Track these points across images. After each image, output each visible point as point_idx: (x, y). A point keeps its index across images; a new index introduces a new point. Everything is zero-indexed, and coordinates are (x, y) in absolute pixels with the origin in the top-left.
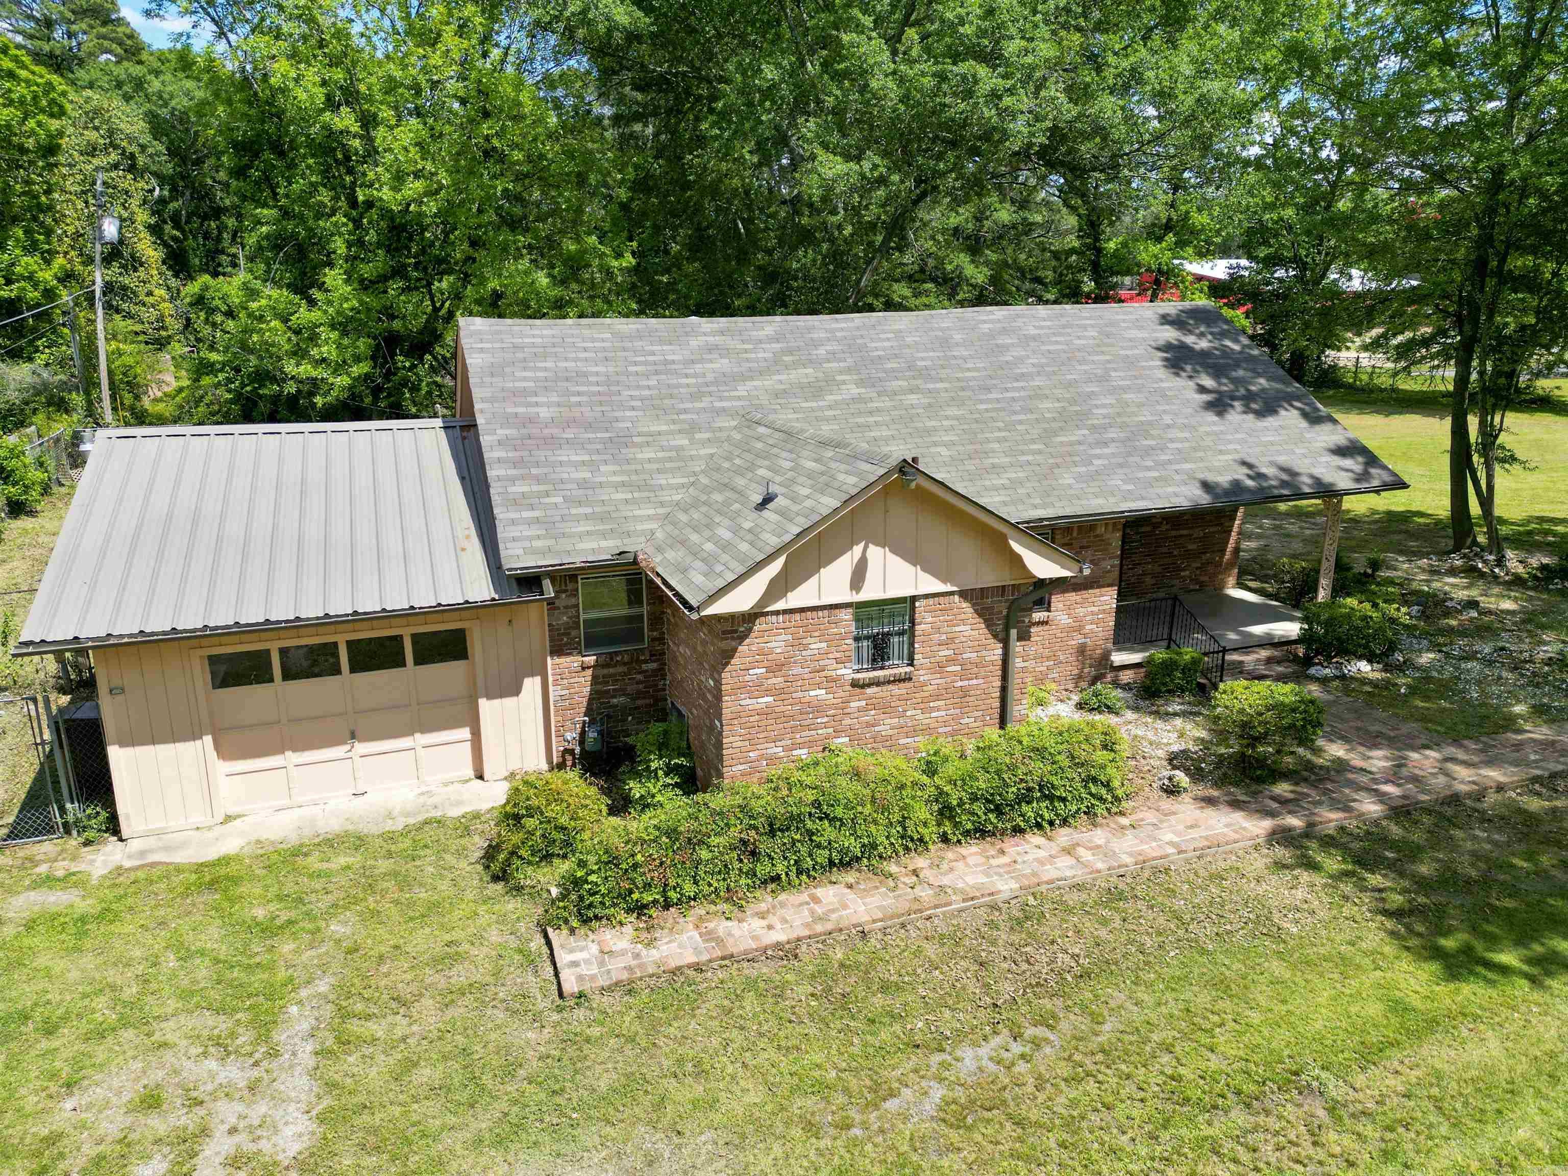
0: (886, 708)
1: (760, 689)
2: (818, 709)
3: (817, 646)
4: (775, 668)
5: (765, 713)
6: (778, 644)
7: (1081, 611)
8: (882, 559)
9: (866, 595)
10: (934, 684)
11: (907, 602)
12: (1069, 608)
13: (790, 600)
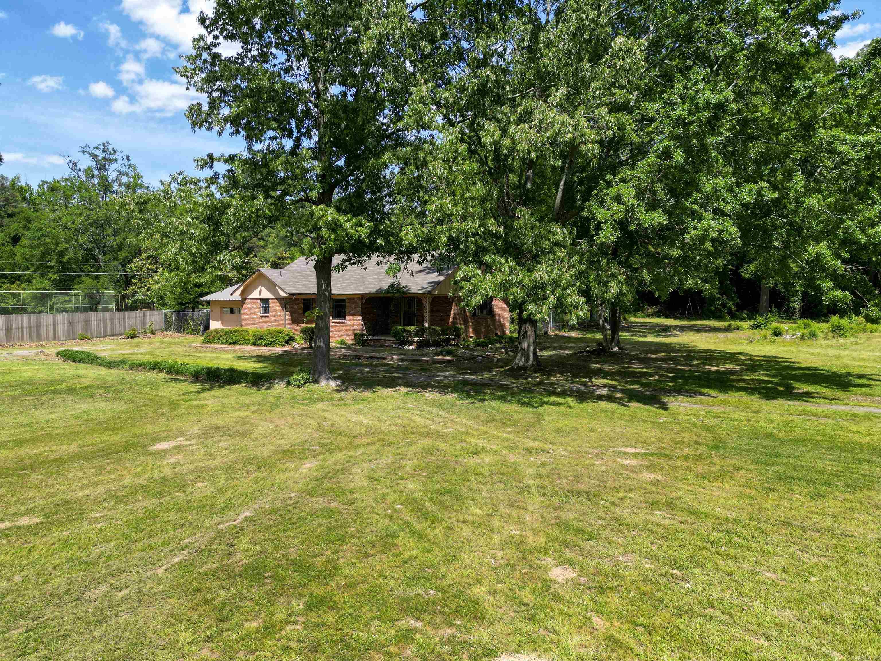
0: (265, 323)
1: (247, 314)
2: (255, 320)
3: (255, 307)
4: (249, 310)
5: (248, 319)
6: (249, 305)
7: (353, 321)
8: (264, 290)
9: (262, 297)
10: (273, 319)
11: (268, 300)
12: (350, 320)
13: (250, 297)
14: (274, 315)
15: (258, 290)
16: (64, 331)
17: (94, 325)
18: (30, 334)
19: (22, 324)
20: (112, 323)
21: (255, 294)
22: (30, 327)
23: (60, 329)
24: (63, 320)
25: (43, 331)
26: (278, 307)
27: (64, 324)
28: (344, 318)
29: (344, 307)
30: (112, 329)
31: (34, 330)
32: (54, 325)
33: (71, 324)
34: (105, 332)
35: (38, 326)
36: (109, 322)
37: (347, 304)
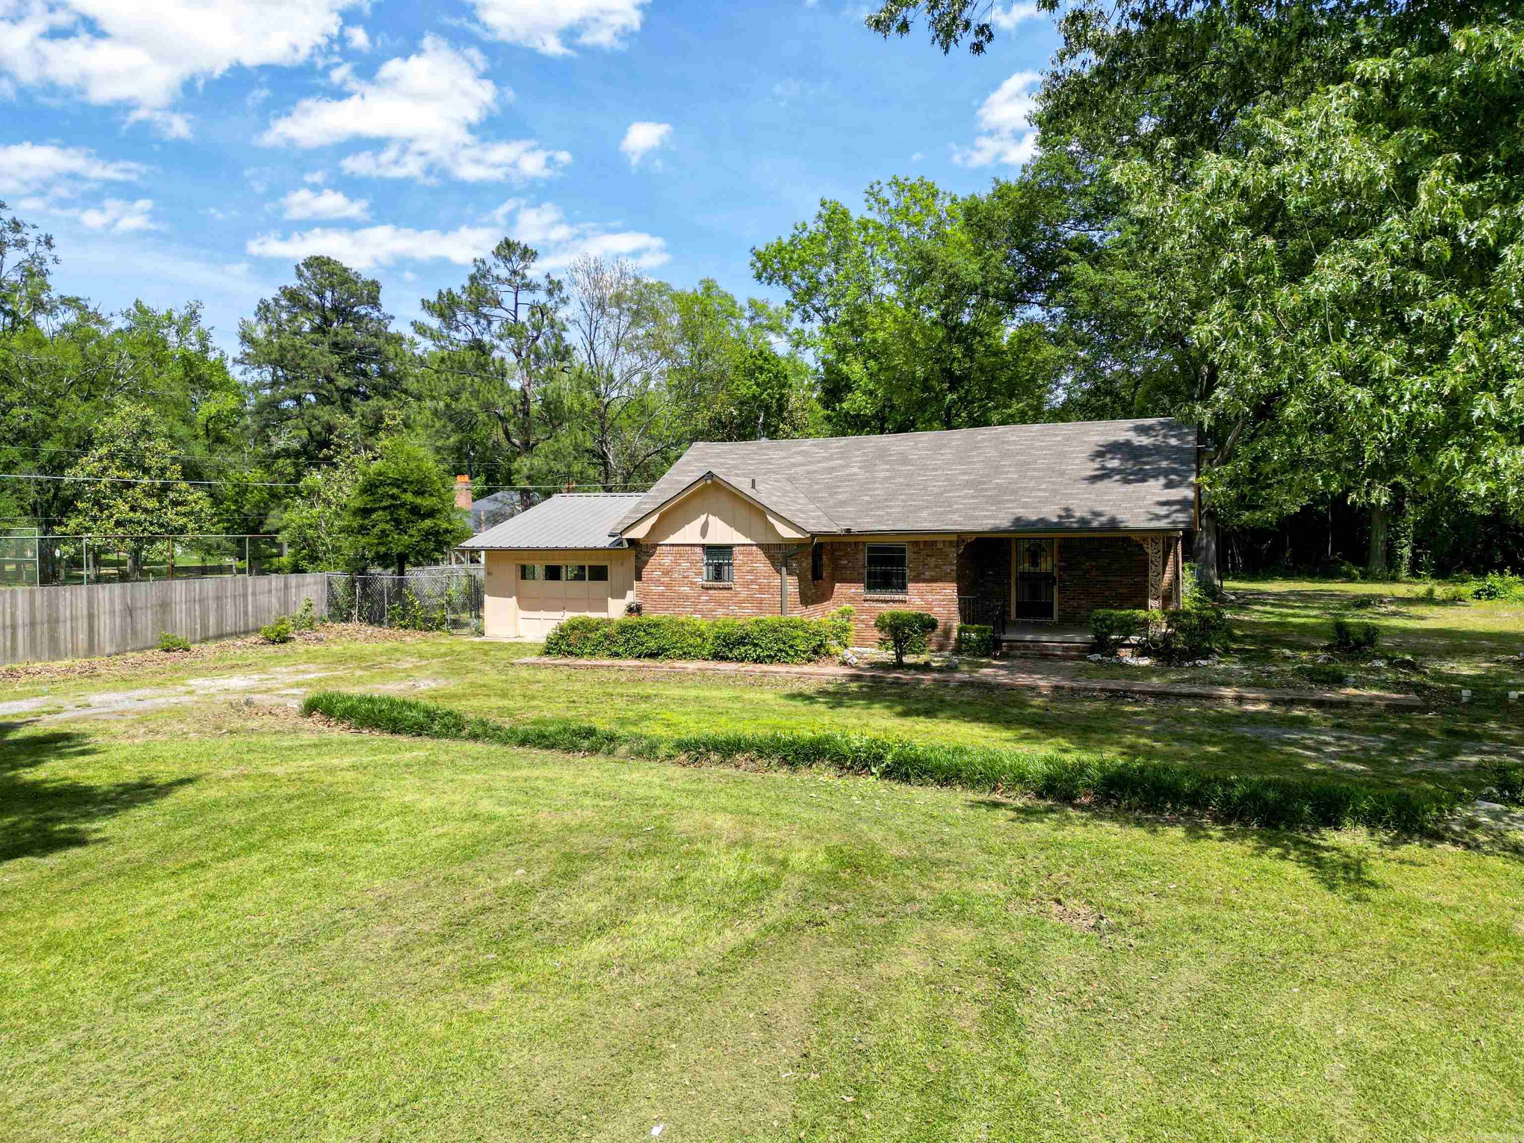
0: (720, 604)
1: (659, 582)
2: (687, 598)
3: (685, 565)
4: (666, 573)
5: (661, 594)
6: (667, 561)
7: (930, 597)
8: (716, 523)
9: (708, 541)
10: (744, 594)
11: (730, 547)
12: (921, 594)
13: (672, 539)
14: (747, 585)
15: (698, 523)
16: (113, 631)
17: (180, 614)
18: (33, 640)
19: (13, 615)
20: (220, 608)
21: (689, 533)
22: (33, 624)
23: (105, 626)
24: (112, 602)
25: (64, 631)
26: (762, 565)
27: (112, 612)
28: (903, 587)
29: (901, 561)
30: (220, 621)
31: (43, 630)
32: (91, 617)
33: (130, 611)
34: (205, 627)
35: (54, 621)
36: (212, 605)
37: (908, 555)
